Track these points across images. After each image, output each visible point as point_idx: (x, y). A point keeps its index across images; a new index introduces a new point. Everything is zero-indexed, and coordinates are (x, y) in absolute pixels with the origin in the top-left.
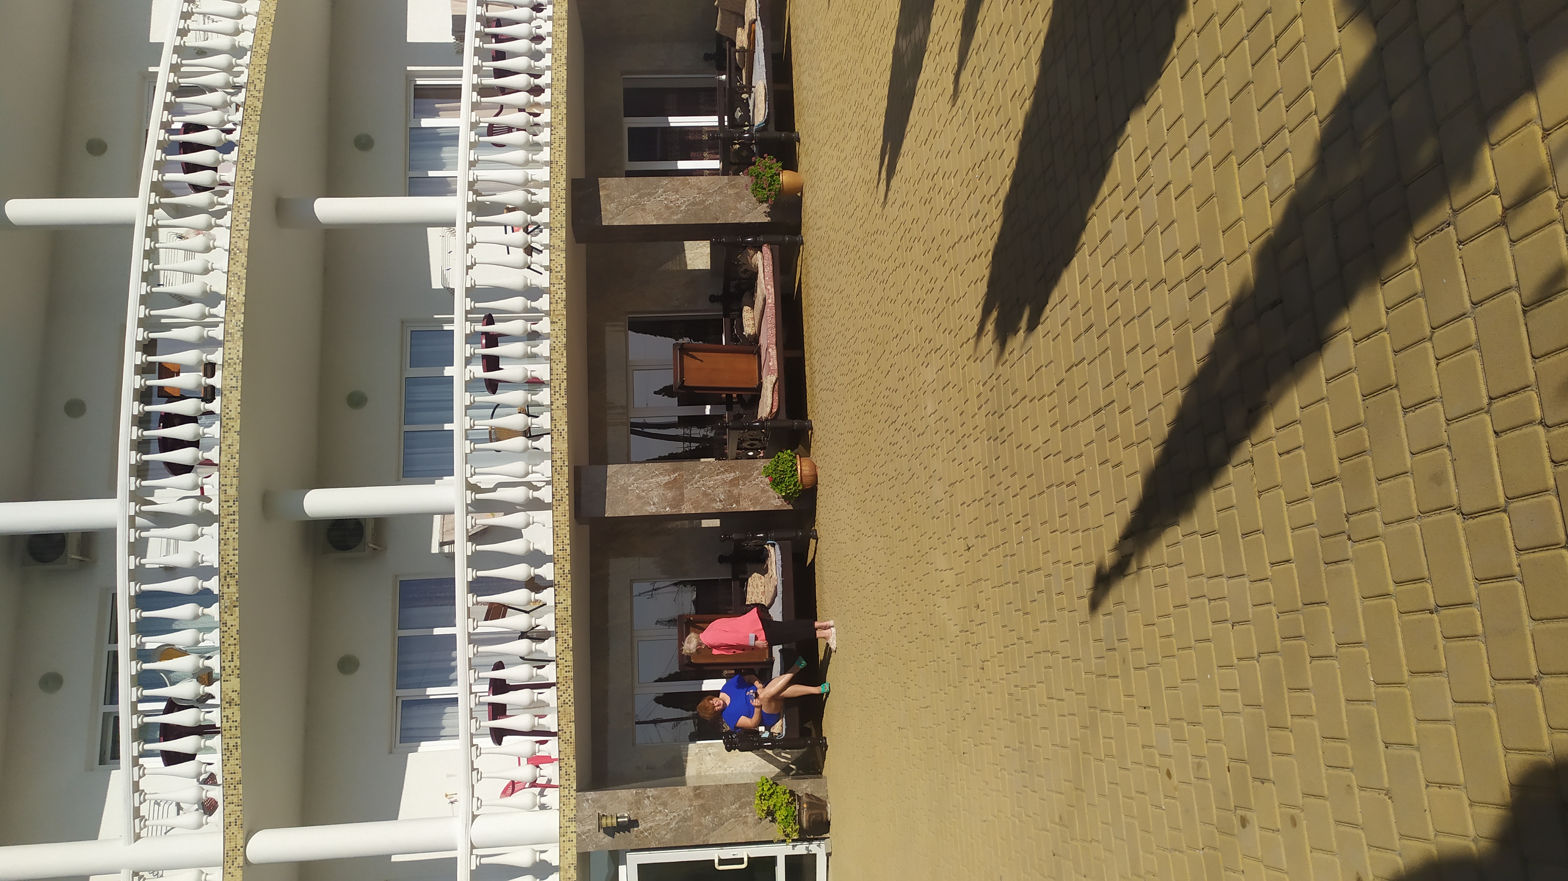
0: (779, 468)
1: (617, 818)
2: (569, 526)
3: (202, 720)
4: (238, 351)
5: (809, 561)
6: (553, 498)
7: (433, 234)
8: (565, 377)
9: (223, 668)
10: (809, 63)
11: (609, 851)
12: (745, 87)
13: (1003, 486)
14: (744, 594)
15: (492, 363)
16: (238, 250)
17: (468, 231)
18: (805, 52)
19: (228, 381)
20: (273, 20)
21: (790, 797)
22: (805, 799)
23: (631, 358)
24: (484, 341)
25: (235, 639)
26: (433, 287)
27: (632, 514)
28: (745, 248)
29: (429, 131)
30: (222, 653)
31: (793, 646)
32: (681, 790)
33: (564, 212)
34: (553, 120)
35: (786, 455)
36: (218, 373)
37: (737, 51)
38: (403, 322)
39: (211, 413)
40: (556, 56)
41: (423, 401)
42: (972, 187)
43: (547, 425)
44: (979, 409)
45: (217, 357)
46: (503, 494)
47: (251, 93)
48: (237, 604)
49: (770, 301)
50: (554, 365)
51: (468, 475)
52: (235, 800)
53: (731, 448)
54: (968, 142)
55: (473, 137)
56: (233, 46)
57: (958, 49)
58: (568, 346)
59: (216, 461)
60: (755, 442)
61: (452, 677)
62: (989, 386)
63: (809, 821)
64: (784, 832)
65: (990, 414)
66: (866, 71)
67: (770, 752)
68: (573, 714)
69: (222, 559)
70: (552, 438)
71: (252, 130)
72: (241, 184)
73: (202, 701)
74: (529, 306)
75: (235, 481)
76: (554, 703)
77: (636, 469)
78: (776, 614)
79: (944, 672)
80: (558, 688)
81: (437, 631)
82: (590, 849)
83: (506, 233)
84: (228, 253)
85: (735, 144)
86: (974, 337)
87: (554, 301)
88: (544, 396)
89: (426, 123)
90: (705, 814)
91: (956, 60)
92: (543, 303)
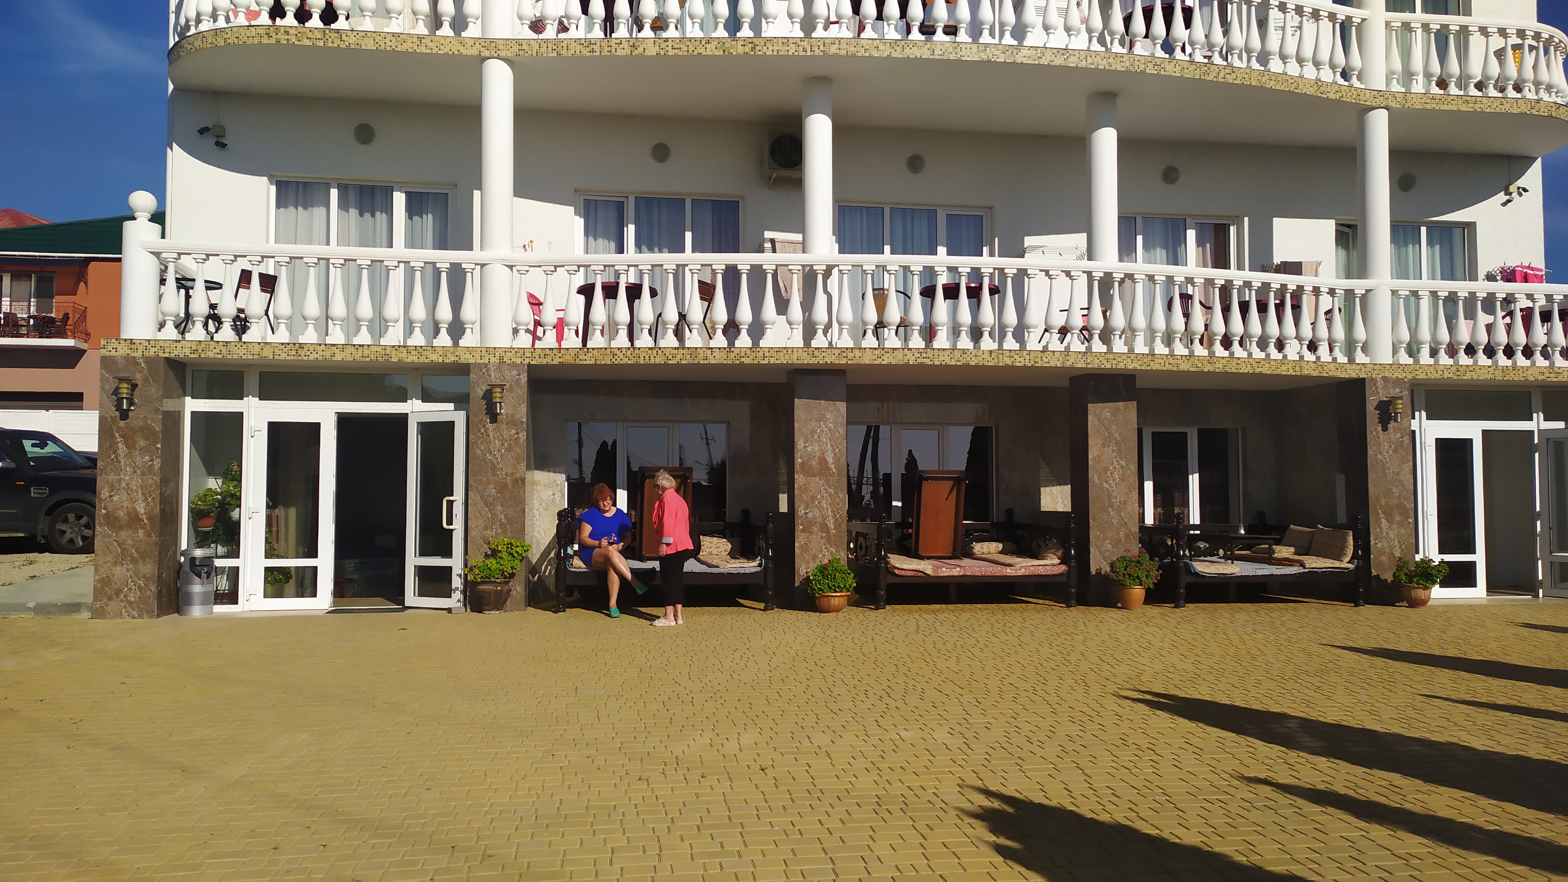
0: (838, 574)
1: (500, 403)
2: (788, 364)
3: (620, 20)
4: (968, 56)
5: (741, 601)
6: (816, 348)
7: (1080, 239)
8: (936, 363)
9: (666, 40)
10: (1260, 621)
11: (469, 394)
12: (1232, 553)
13: (829, 809)
14: (711, 534)
15: (951, 292)
16: (1068, 57)
17: (1084, 272)
18: (1271, 617)
19: (939, 47)
20: (1295, 91)
21: (508, 574)
22: (506, 588)
23: (951, 428)
24: (973, 285)
25: (693, 51)
26: (1026, 238)
27: (796, 425)
28: (1063, 547)
29: (1183, 237)
30: (682, 39)
31: (658, 582)
32: (523, 465)
33: (1103, 367)
34: (1197, 358)
35: (851, 581)
36: (947, 38)
37: (1270, 546)
38: (991, 208)
39: (909, 31)
40: (1263, 363)
41: (913, 227)
42: (1145, 791)
43: (888, 345)
44: (908, 787)
45: (963, 36)
46: (821, 299)
47: (1223, 70)
48: (726, 53)
49: (1009, 570)
50: (948, 352)
51: (841, 268)
52: (542, 50)
53: (858, 526)
54: (1193, 790)
55: (1179, 279)
56: (1269, 54)
57: (1293, 784)
58: (967, 367)
59: (862, 35)
60: (864, 550)
61: (644, 248)
62: (934, 799)
63: (484, 591)
64: (475, 566)
65: (904, 799)
66: (1259, 682)
67: (552, 555)
68: (603, 362)
69: (770, 40)
70: (875, 349)
71: (1186, 71)
72: (1132, 60)
73: (638, 22)
74: (1007, 329)
75: (843, 52)
76: (614, 344)
77: (841, 430)
78: (691, 566)
79: (635, 738)
80: (629, 349)
81: (688, 236)
82: (473, 376)
83: (1081, 309)
84: (1064, 47)
85: (1172, 541)
86: (985, 785)
87: (1012, 354)
88: (917, 342)
89: (1191, 234)
90: (497, 488)
91: (1281, 781)
92: (1010, 343)
